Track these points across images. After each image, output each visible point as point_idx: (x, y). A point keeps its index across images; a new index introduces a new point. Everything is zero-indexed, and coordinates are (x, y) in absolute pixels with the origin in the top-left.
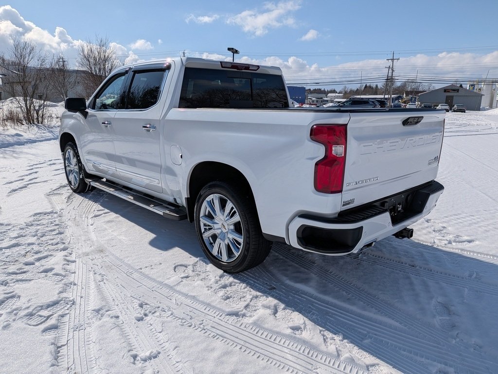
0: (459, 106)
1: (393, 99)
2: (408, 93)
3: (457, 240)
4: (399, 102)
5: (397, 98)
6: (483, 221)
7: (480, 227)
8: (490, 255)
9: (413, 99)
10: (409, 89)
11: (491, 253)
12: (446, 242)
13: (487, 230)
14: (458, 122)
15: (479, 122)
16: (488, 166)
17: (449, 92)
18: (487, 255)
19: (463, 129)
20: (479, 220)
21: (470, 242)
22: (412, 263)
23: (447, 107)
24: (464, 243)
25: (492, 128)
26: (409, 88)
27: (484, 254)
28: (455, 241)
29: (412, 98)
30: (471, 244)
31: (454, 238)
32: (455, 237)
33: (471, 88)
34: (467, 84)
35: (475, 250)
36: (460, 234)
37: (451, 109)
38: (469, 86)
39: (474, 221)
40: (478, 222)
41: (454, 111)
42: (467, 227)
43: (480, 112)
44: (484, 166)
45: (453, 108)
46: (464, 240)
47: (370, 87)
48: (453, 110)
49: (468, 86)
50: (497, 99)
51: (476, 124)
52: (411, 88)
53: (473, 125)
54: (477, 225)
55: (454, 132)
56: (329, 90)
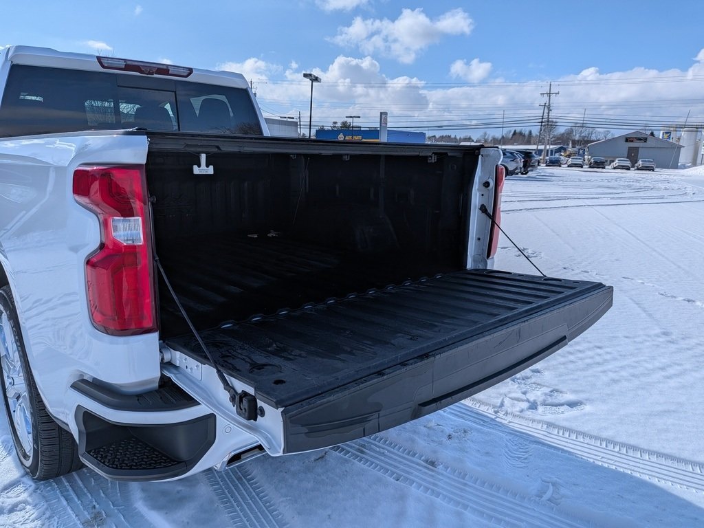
0: (645, 161)
1: (552, 151)
2: (575, 143)
3: (549, 400)
4: (561, 155)
5: (559, 150)
6: (615, 359)
7: (604, 372)
8: (602, 440)
9: (581, 151)
10: (577, 138)
11: (604, 434)
12: (525, 405)
13: (617, 378)
14: (638, 184)
15: (669, 185)
16: (661, 254)
17: (632, 141)
18: (596, 438)
19: (641, 194)
20: (608, 357)
21: (572, 405)
22: (432, 457)
23: (628, 163)
24: (562, 409)
25: (686, 193)
26: (577, 136)
27: (591, 437)
28: (544, 404)
29: (579, 150)
30: (574, 412)
31: (544, 397)
32: (546, 394)
33: (666, 136)
34: (660, 130)
35: (574, 425)
36: (559, 387)
37: (633, 166)
38: (663, 134)
39: (598, 359)
40: (606, 361)
41: (638, 169)
42: (579, 373)
43: (677, 171)
44: (654, 253)
45: (636, 165)
46: (562, 401)
47: (521, 134)
48: (636, 168)
49: (661, 132)
50: (702, 153)
51: (663, 187)
52: (580, 136)
53: (659, 189)
54: (600, 369)
55: (624, 198)
56: (462, 137)
